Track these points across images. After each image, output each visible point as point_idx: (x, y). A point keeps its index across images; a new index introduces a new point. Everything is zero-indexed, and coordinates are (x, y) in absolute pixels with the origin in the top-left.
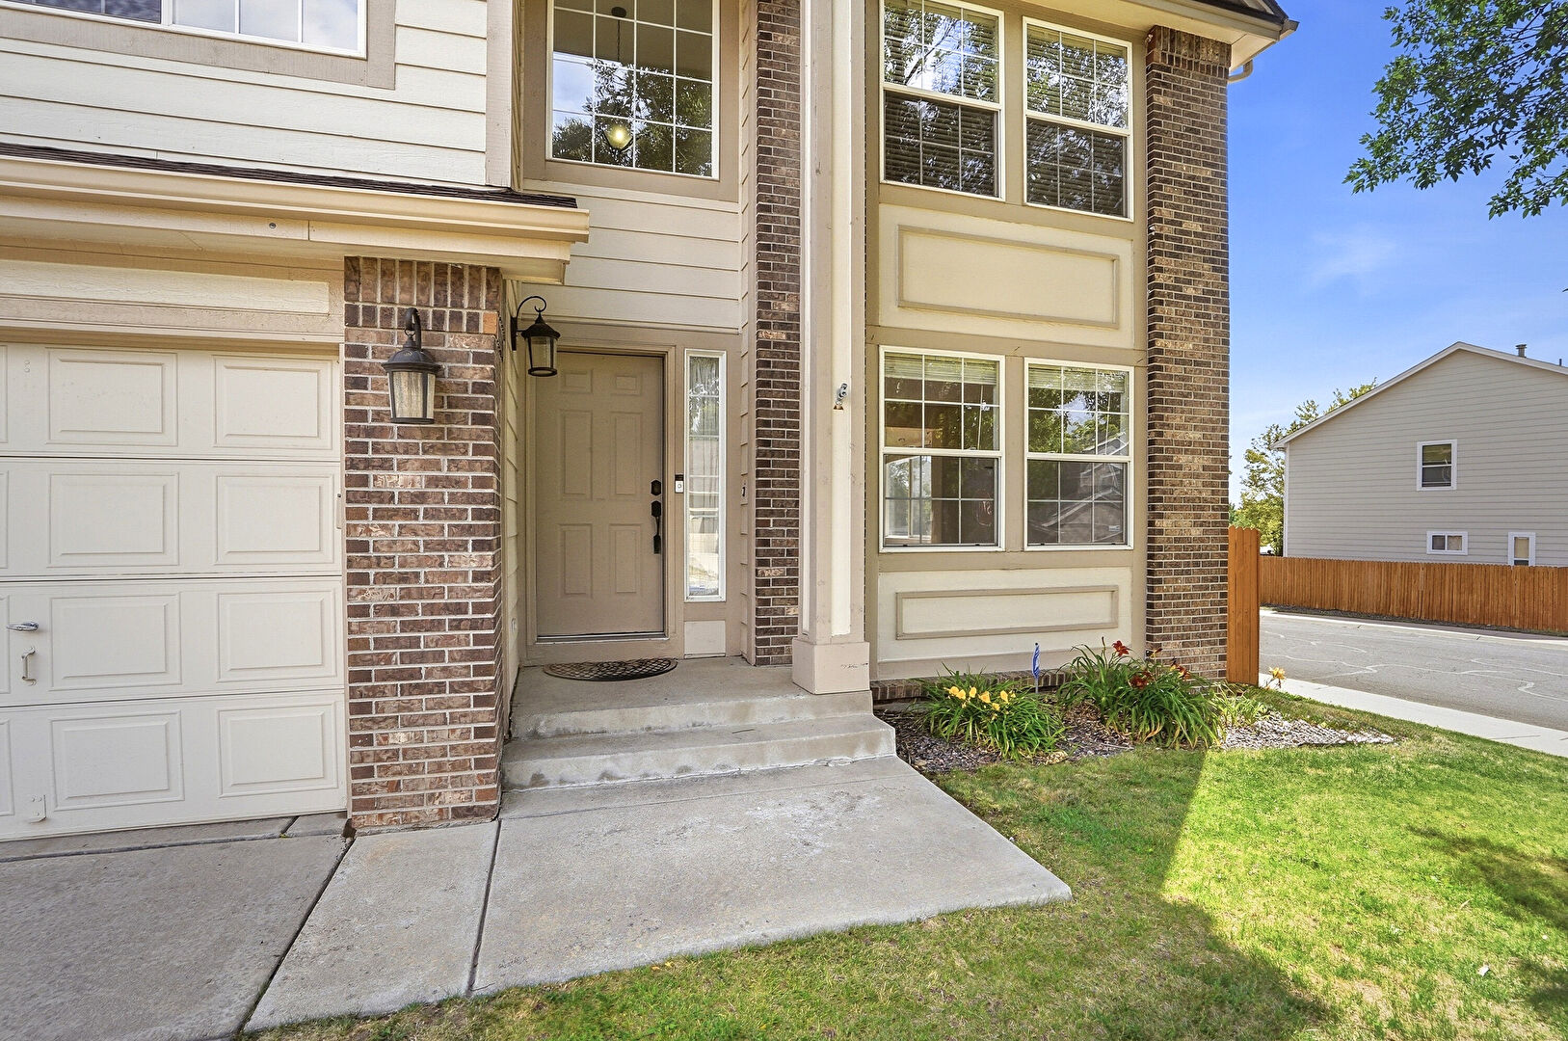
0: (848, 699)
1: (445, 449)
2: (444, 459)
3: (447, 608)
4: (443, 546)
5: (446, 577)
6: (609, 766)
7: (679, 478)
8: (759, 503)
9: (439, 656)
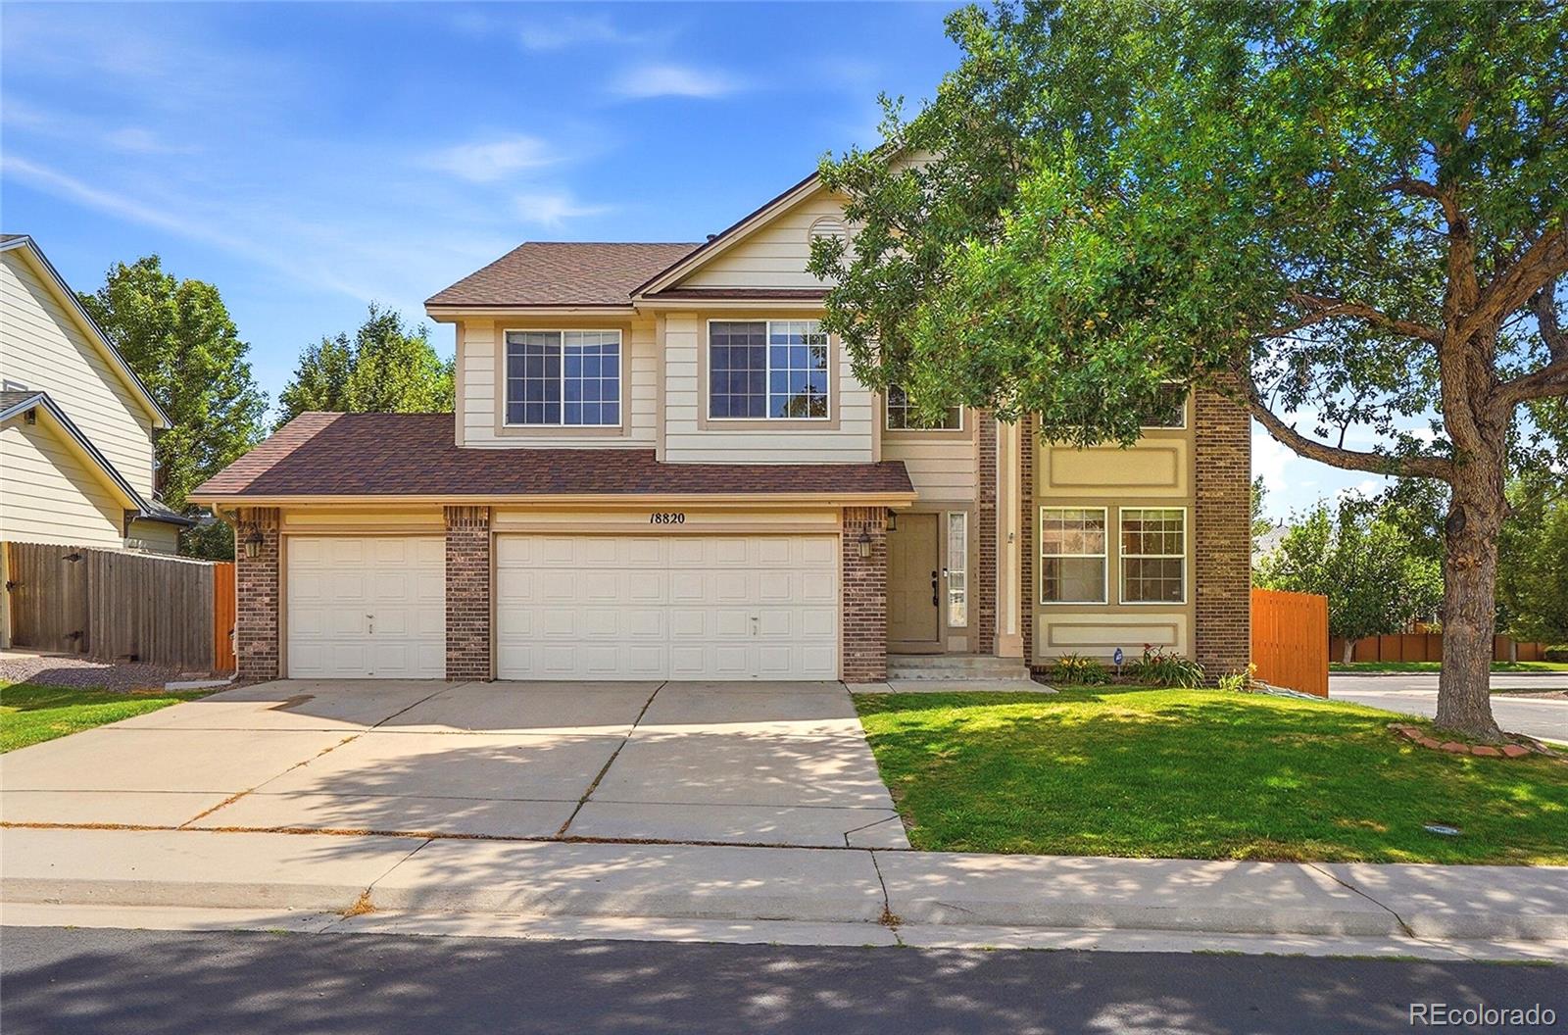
0: (1014, 660)
1: (872, 565)
2: (871, 567)
3: (872, 615)
4: (871, 595)
5: (872, 605)
6: (921, 674)
7: (946, 570)
8: (981, 581)
9: (870, 630)
